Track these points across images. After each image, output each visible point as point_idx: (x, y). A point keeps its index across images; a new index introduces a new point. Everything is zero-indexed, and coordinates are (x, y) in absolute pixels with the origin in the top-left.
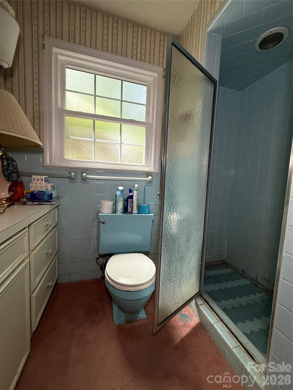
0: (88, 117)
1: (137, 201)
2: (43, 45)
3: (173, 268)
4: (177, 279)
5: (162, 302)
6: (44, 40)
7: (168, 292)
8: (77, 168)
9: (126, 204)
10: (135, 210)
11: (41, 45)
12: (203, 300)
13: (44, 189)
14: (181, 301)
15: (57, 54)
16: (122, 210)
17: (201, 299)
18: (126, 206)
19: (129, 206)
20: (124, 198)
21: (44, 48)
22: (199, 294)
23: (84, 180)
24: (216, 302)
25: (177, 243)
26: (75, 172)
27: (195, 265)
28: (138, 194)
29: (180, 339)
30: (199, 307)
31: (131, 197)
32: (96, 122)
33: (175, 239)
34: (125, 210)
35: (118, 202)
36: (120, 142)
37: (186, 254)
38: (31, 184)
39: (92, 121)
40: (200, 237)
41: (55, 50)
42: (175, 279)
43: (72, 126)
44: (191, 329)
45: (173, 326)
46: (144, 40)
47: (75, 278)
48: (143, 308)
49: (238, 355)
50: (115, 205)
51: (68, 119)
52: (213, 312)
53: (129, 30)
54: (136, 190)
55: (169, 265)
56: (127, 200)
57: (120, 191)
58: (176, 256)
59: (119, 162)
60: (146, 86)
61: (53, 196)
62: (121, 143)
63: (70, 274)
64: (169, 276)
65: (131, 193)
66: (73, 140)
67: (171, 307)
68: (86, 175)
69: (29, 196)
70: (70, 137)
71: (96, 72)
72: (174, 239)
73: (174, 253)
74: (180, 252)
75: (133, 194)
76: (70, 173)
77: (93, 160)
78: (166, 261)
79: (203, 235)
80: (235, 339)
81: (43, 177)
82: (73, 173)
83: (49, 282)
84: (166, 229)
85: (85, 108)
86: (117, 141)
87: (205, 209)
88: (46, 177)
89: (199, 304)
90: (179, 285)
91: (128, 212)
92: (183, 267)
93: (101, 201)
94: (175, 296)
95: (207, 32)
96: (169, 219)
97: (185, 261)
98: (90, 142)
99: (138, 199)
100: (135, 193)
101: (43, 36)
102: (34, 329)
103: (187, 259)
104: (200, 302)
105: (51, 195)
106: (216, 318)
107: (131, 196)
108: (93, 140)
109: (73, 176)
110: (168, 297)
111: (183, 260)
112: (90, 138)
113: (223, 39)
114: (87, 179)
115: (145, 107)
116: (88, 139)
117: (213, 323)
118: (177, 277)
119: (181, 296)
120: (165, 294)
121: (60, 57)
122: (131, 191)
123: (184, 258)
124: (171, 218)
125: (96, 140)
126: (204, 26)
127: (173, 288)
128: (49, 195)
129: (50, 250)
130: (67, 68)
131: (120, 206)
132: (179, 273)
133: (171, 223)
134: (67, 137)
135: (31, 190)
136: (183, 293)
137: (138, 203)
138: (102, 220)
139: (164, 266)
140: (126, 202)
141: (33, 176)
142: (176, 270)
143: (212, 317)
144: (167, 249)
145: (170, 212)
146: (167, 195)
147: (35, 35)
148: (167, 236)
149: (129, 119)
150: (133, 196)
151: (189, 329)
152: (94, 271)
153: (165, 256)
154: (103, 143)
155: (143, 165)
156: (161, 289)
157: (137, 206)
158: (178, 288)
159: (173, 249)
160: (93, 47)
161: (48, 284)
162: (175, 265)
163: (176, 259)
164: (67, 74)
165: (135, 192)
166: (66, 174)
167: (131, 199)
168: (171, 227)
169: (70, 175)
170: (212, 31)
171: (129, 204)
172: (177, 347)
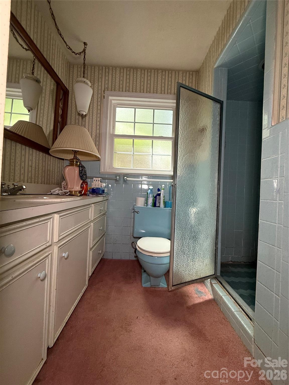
0: (130, 138)
1: (163, 198)
2: (104, 96)
3: (186, 244)
4: (190, 254)
5: (176, 267)
6: (104, 94)
7: (182, 261)
8: (121, 174)
9: (155, 200)
10: (162, 205)
11: (103, 97)
12: (218, 281)
13: (100, 187)
14: (195, 275)
15: (111, 100)
16: (151, 204)
17: (216, 280)
18: (155, 202)
19: (157, 202)
20: (153, 195)
21: (104, 98)
22: (214, 276)
23: (125, 181)
24: (234, 289)
25: (189, 224)
26: (119, 176)
27: (208, 248)
28: (164, 193)
29: (192, 304)
30: (212, 285)
31: (159, 195)
32: (135, 140)
33: (187, 220)
34: (154, 205)
35: (149, 198)
36: (151, 154)
37: (198, 235)
38: (92, 183)
39: (132, 140)
40: (213, 224)
41: (110, 98)
42: (188, 253)
43: (119, 145)
44: (204, 301)
45: (188, 296)
46: (170, 79)
47: (117, 257)
48: (164, 275)
49: (237, 316)
50: (147, 200)
51: (116, 140)
52: (224, 289)
53: (159, 74)
54: (164, 189)
55: (182, 240)
56: (156, 197)
57: (150, 190)
58: (188, 234)
59: (151, 169)
60: (172, 110)
61: (105, 192)
62: (153, 154)
63: (113, 253)
64: (182, 249)
65: (159, 191)
66: (119, 154)
67: (185, 276)
68: (127, 178)
69: (91, 191)
70: (117, 152)
71: (135, 106)
72: (185, 219)
73: (186, 231)
74: (192, 232)
75: (161, 192)
76: (116, 177)
77: (132, 167)
78: (179, 236)
79: (216, 223)
80: (239, 307)
81: (100, 179)
82: (118, 176)
83: (100, 251)
84: (178, 211)
85: (127, 132)
86: (149, 153)
87: (217, 201)
88: (101, 179)
89: (213, 283)
90: (192, 259)
91: (157, 206)
92: (196, 246)
93: (137, 197)
94: (188, 268)
95: (214, 68)
96: (189, 213)
97: (198, 241)
98: (130, 155)
99: (164, 196)
100: (162, 192)
101: (104, 91)
102: (90, 275)
103: (200, 240)
104: (214, 281)
105: (104, 190)
106: (226, 293)
107: (159, 193)
108: (132, 153)
109: (118, 179)
110: (181, 266)
111: (195, 239)
112: (130, 152)
113: (228, 70)
114: (128, 181)
115: (172, 125)
116: (129, 153)
117: (221, 295)
118: (190, 252)
119: (194, 271)
120: (179, 262)
121: (113, 102)
122: (159, 190)
123: (196, 238)
124: (191, 213)
125: (134, 153)
126: (213, 64)
127: (187, 260)
128: (102, 190)
129: (101, 227)
130: (117, 108)
131: (150, 201)
132: (192, 250)
133: (191, 216)
134: (115, 153)
135: (92, 187)
136: (196, 269)
137: (164, 199)
138: (136, 210)
139: (177, 239)
140: (155, 199)
141: (94, 178)
142: (189, 246)
143: (222, 292)
144: (180, 226)
145: (190, 208)
146: (179, 185)
147: (100, 92)
148: (180, 216)
149: (159, 136)
150: (160, 194)
151: (202, 300)
152: (130, 253)
153: (178, 231)
154: (140, 155)
155: (170, 170)
156: (175, 256)
157: (164, 201)
158: (192, 262)
159: (185, 228)
160: (134, 91)
161: (99, 252)
162: (188, 241)
163: (189, 237)
164: (117, 111)
165: (162, 190)
166: (114, 177)
167: (159, 196)
168: (191, 218)
169: (116, 178)
170: (218, 67)
171: (157, 200)
172: (189, 308)
